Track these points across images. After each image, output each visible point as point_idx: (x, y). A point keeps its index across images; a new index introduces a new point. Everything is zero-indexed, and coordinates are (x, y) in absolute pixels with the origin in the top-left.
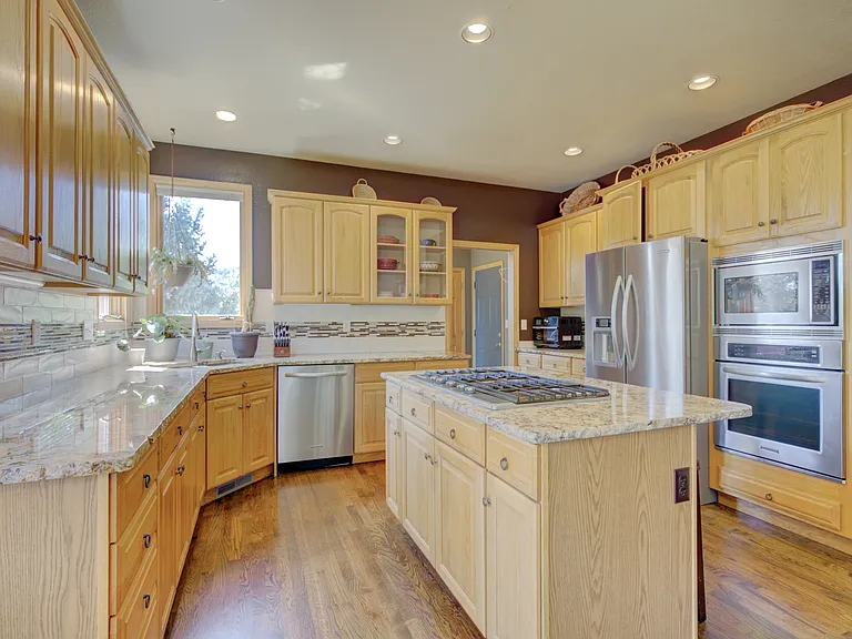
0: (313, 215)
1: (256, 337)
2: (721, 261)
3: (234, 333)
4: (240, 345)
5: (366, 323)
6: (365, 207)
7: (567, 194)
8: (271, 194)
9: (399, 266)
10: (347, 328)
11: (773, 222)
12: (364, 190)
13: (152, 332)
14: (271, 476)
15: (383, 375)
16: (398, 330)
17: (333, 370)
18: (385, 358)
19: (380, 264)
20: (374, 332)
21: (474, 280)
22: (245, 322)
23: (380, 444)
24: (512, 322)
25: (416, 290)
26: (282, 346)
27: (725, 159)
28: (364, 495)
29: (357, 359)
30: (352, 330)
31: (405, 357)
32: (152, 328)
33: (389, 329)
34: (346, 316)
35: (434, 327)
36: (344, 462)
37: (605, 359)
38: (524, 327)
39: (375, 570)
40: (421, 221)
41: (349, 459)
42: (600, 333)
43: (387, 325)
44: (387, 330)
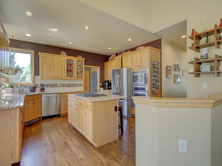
0: (51, 59)
1: (35, 87)
2: (133, 73)
3: (29, 86)
4: (31, 89)
5: (64, 84)
6: (63, 58)
7: (110, 56)
8: (39, 53)
9: (72, 71)
10: (59, 85)
11: (140, 66)
12: (63, 53)
13: (7, 86)
14: (40, 120)
15: (67, 95)
16: (72, 86)
17: (55, 95)
18: (68, 92)
19: (67, 70)
20: (66, 86)
21: (91, 74)
22: (32, 84)
23: (67, 111)
24: (99, 84)
25: (76, 76)
26: (42, 89)
27: (133, 54)
28: (63, 122)
29: (62, 92)
30: (60, 86)
31: (73, 91)
32: (7, 85)
33: (70, 85)
34: (58, 82)
35: (81, 85)
36: (58, 116)
37: (115, 91)
38: (101, 85)
39: (66, 133)
40: (77, 61)
41: (60, 115)
42: (114, 86)
43: (69, 84)
44: (69, 86)
